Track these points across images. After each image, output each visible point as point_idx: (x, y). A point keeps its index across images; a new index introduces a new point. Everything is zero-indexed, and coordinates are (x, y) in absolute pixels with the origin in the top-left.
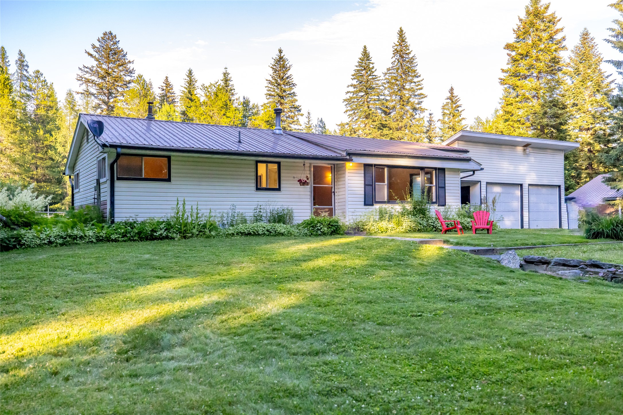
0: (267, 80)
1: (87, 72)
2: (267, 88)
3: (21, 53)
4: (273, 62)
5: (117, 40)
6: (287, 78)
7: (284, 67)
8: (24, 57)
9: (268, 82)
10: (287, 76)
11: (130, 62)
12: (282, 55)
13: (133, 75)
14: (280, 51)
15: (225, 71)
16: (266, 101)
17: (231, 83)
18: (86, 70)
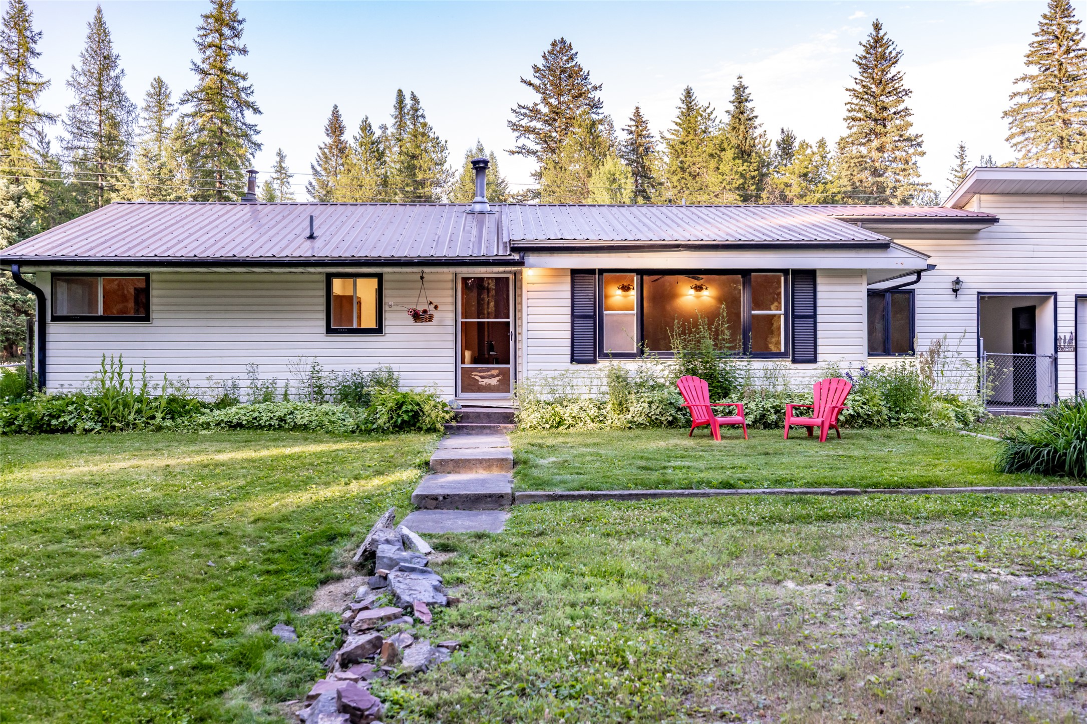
0: (847, 90)
1: (525, 115)
2: (848, 106)
3: (414, 96)
4: (861, 51)
5: (573, 52)
6: (892, 80)
7: (883, 57)
8: (418, 103)
9: (849, 93)
10: (889, 76)
11: (595, 88)
12: (882, 33)
13: (600, 111)
14: (877, 27)
15: (737, 84)
16: (846, 133)
17: (749, 105)
18: (523, 111)
